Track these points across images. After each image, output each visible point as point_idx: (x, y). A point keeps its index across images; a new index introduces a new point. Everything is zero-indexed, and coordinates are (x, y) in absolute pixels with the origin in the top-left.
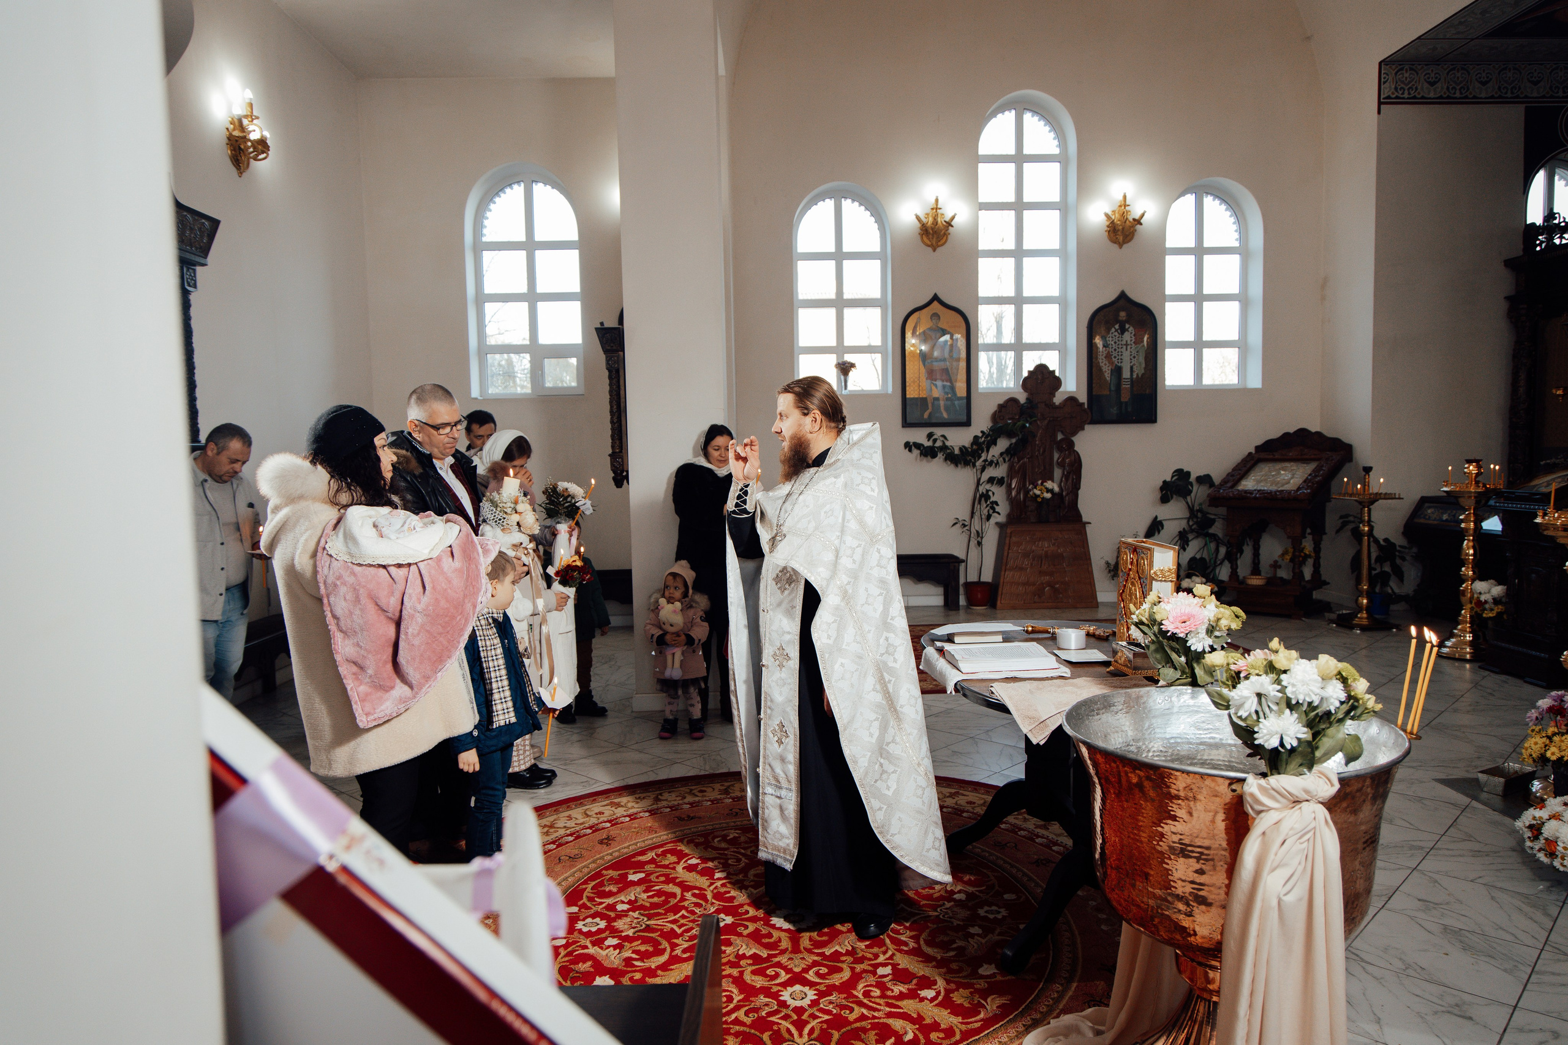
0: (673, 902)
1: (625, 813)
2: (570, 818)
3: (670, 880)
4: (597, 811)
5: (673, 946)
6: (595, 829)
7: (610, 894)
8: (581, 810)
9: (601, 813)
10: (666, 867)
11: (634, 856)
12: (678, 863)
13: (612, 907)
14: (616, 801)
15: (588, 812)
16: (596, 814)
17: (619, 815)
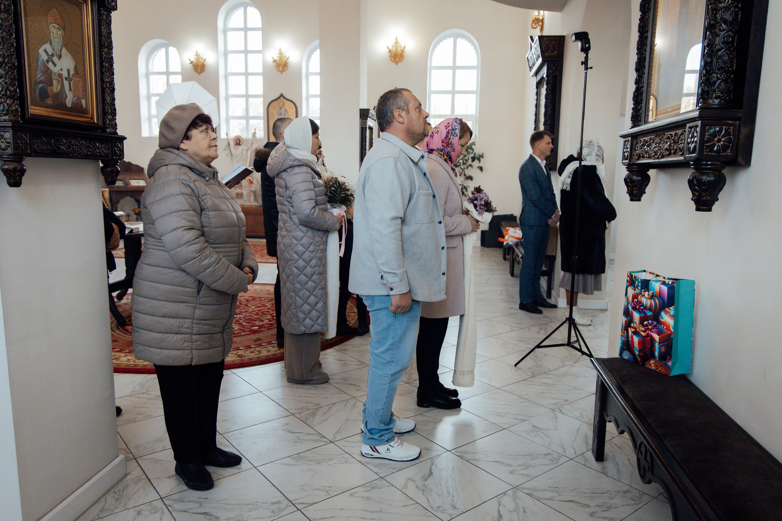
0: (248, 321)
1: (239, 351)
2: (269, 351)
3: (243, 326)
4: (253, 354)
5: (258, 313)
6: (260, 345)
7: (267, 324)
8: (261, 355)
9: (252, 352)
10: (241, 330)
11: (250, 334)
12: (235, 330)
13: (270, 321)
14: (239, 358)
15: (258, 353)
16: (254, 352)
17: (244, 350)
